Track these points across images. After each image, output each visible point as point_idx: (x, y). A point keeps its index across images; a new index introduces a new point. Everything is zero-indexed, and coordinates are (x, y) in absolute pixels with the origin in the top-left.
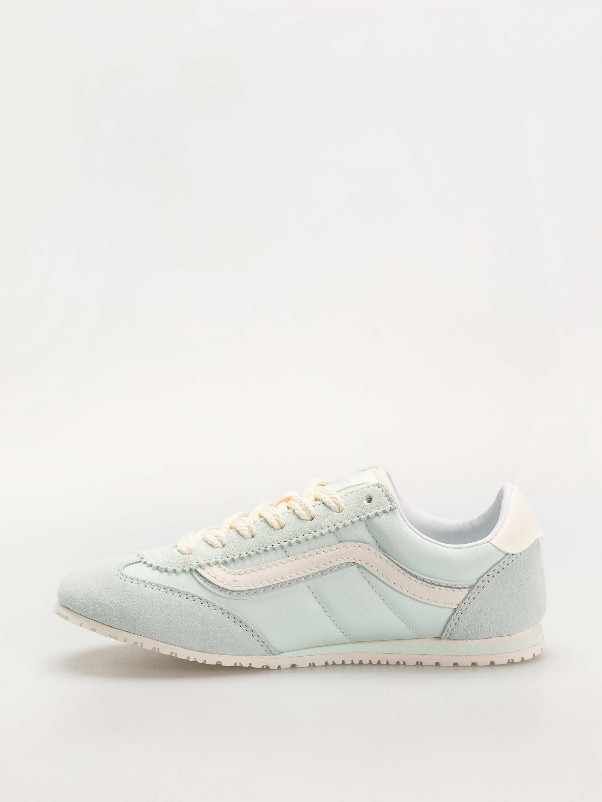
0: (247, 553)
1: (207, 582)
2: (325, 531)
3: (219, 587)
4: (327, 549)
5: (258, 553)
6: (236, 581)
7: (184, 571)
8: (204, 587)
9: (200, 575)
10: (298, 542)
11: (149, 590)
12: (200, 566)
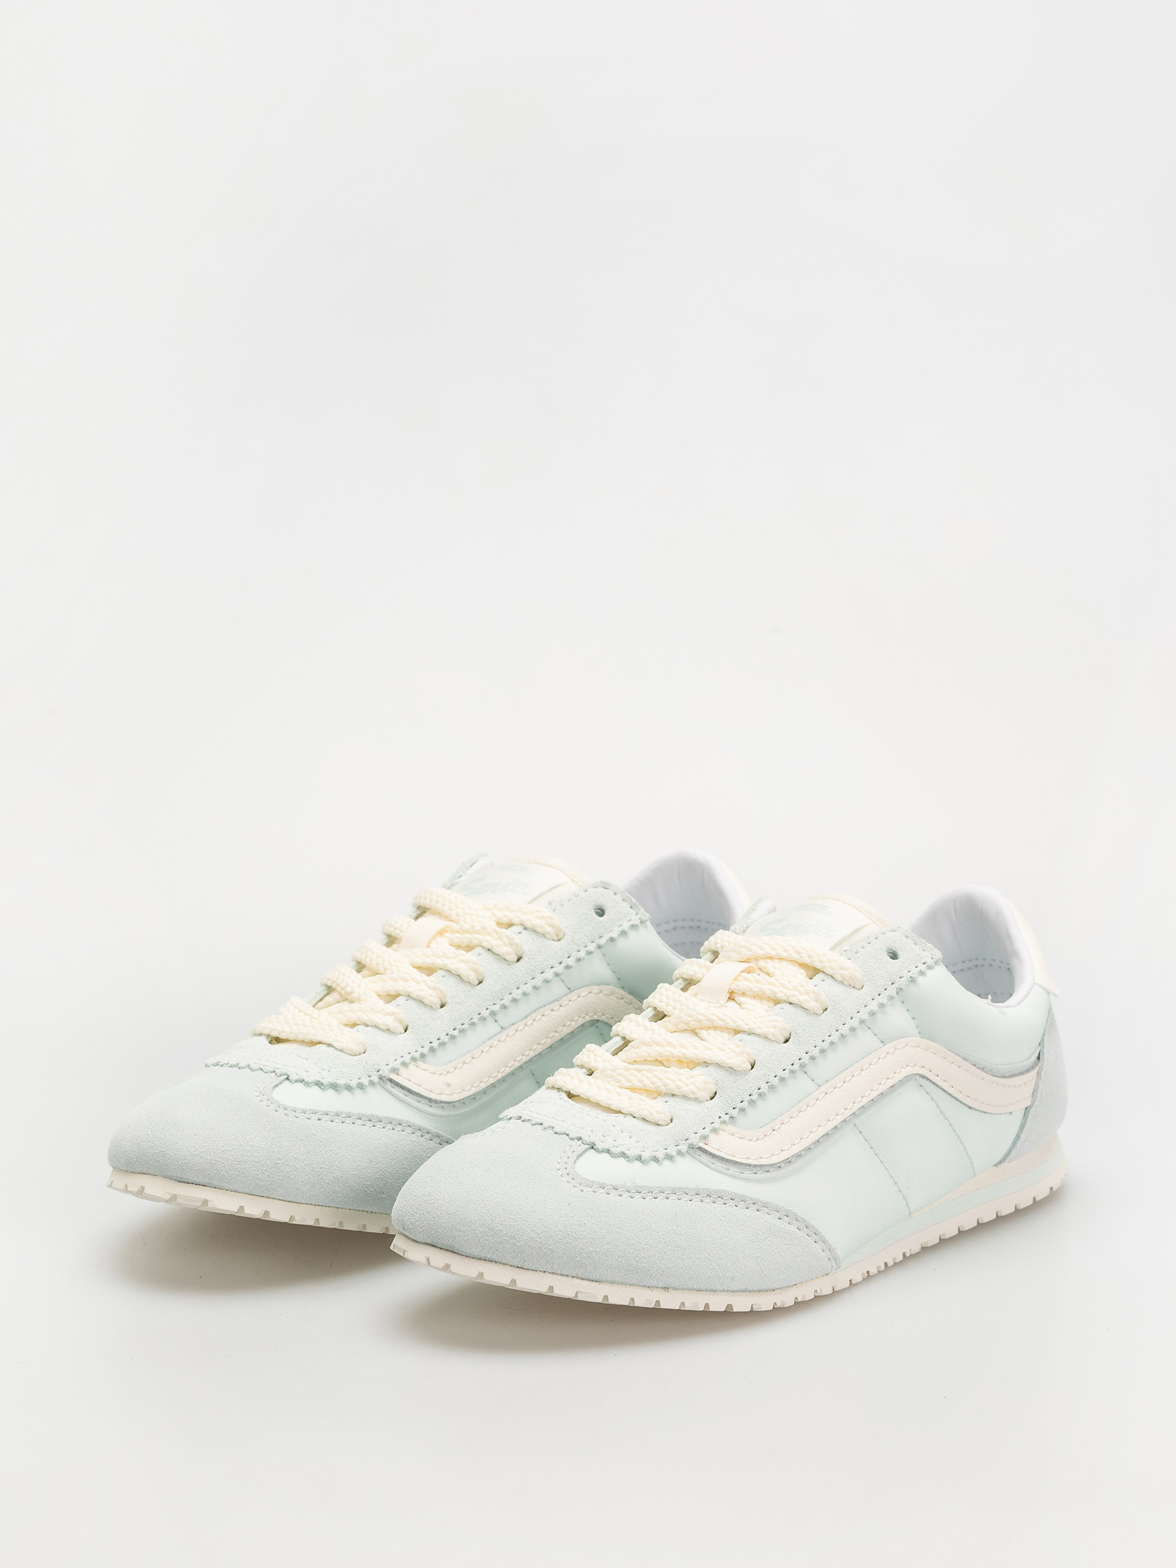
0: (447, 1035)
1: (411, 1096)
2: (549, 975)
3: (430, 1100)
4: (555, 1006)
5: (462, 1031)
6: (449, 1085)
7: (372, 1083)
8: (409, 1105)
9: (397, 1084)
10: (515, 1000)
11: (341, 1127)
12: (395, 1070)
